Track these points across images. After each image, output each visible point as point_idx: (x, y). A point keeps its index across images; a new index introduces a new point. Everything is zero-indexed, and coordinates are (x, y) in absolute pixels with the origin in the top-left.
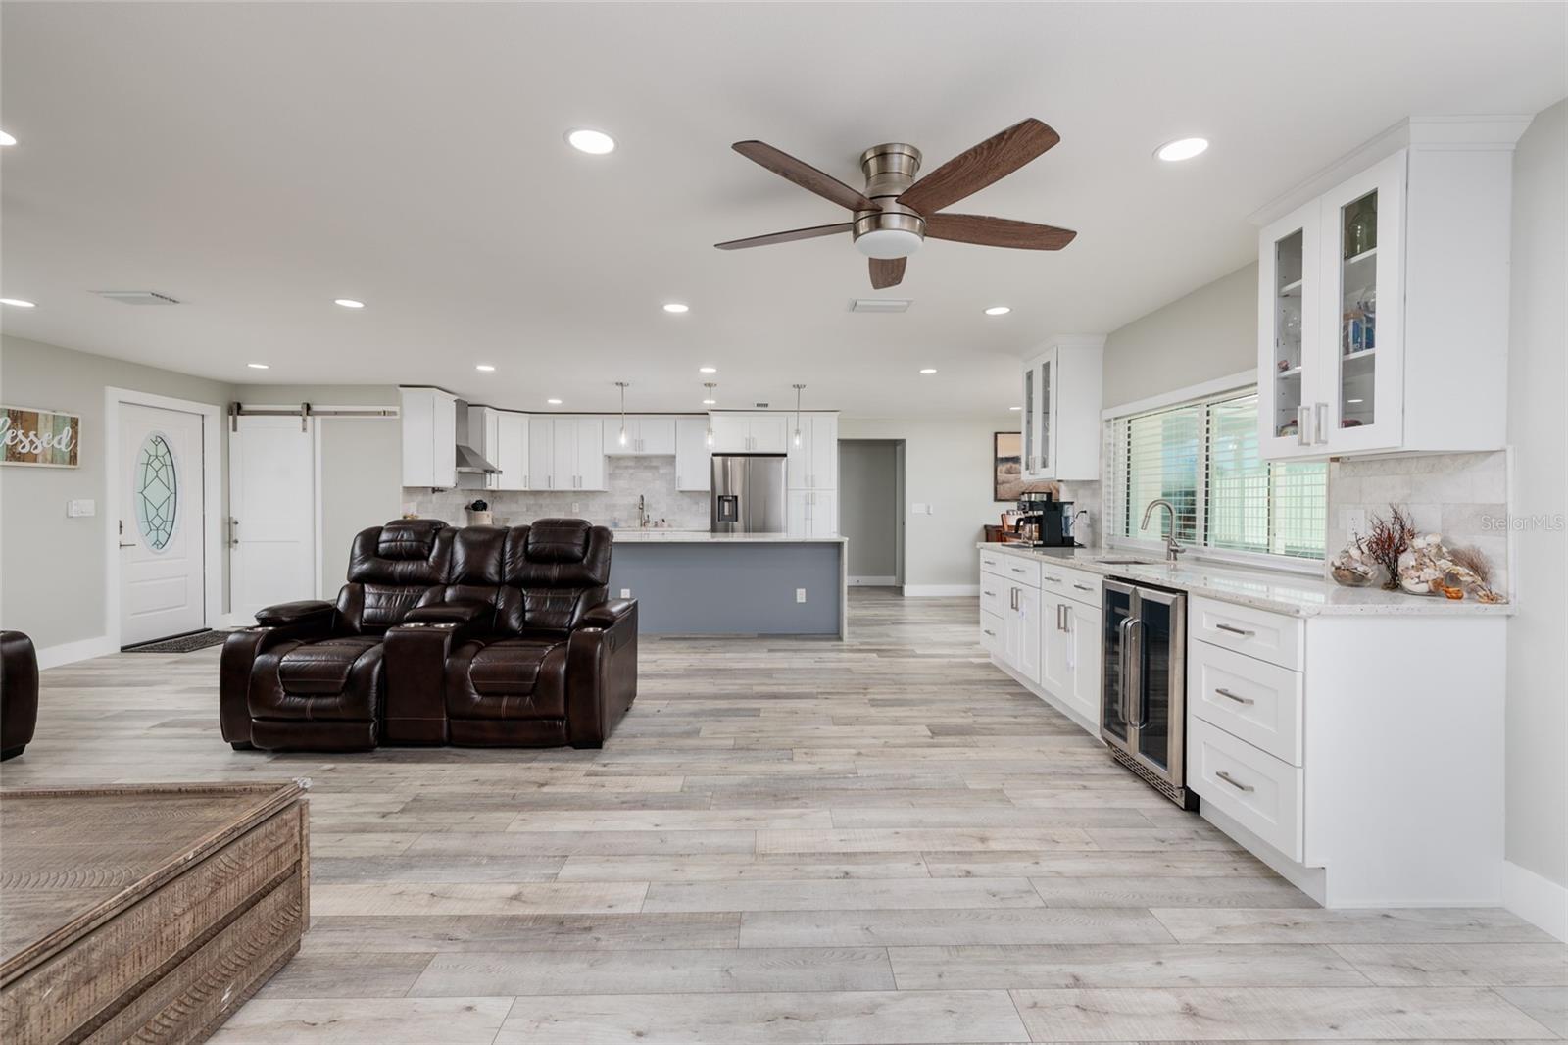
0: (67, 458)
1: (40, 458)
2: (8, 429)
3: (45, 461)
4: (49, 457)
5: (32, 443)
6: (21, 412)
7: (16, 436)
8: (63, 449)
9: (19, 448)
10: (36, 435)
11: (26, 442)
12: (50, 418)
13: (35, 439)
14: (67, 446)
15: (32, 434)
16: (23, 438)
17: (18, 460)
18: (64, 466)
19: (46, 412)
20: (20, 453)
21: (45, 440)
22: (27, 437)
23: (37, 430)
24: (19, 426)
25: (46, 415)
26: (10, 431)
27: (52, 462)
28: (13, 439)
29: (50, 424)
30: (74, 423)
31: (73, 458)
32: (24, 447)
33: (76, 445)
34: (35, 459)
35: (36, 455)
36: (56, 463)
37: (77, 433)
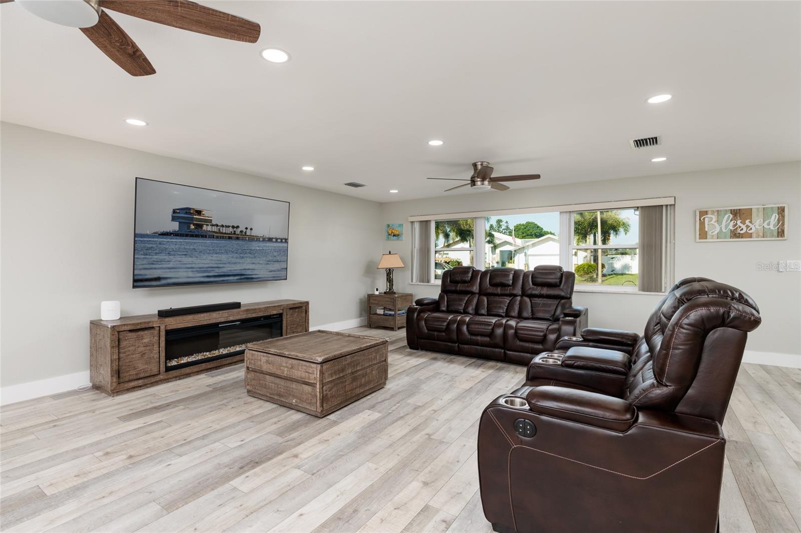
0: (776, 234)
1: (754, 235)
2: (731, 221)
3: (758, 236)
4: (761, 234)
5: (747, 227)
6: (740, 210)
7: (737, 224)
8: (772, 228)
9: (739, 231)
10: (751, 222)
11: (743, 227)
12: (761, 210)
13: (750, 224)
14: (774, 226)
15: (747, 222)
16: (741, 225)
17: (739, 237)
18: (773, 239)
19: (757, 207)
20: (739, 233)
21: (756, 224)
22: (744, 224)
23: (751, 219)
24: (738, 218)
25: (758, 209)
26: (733, 222)
27: (763, 237)
28: (734, 226)
29: (761, 214)
30: (781, 211)
31: (781, 233)
32: (742, 229)
33: (783, 224)
34: (750, 236)
35: (751, 233)
36: (767, 237)
37: (783, 217)
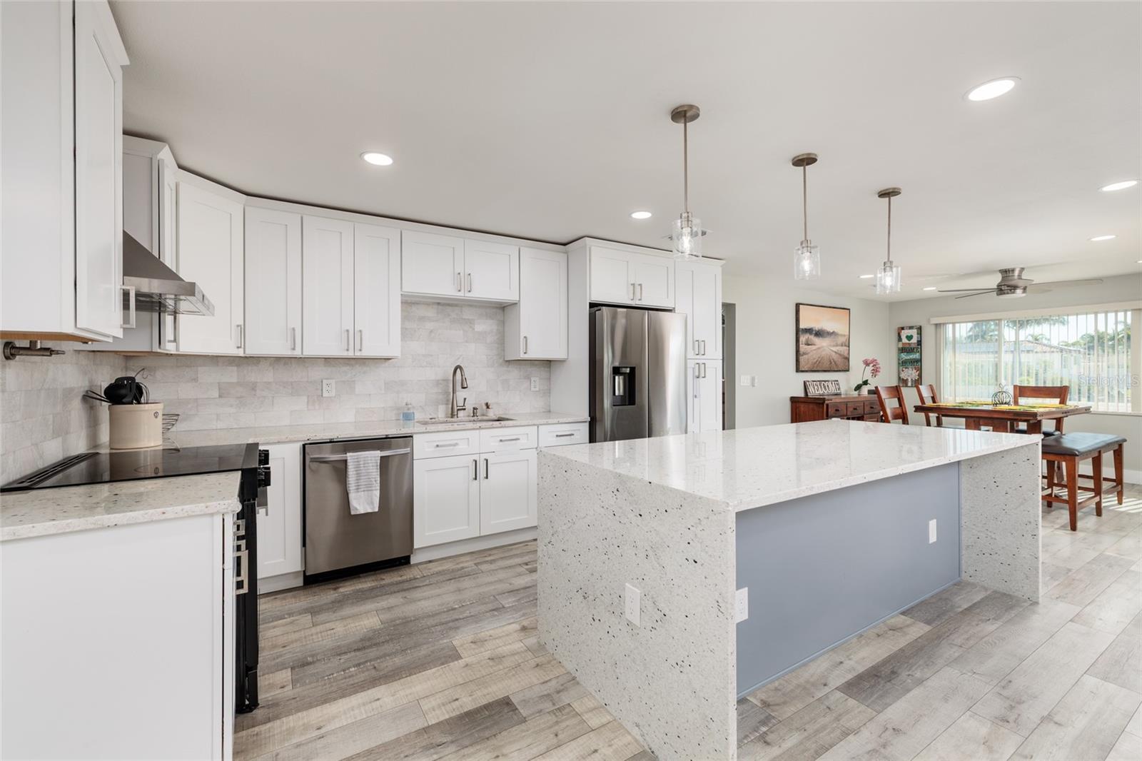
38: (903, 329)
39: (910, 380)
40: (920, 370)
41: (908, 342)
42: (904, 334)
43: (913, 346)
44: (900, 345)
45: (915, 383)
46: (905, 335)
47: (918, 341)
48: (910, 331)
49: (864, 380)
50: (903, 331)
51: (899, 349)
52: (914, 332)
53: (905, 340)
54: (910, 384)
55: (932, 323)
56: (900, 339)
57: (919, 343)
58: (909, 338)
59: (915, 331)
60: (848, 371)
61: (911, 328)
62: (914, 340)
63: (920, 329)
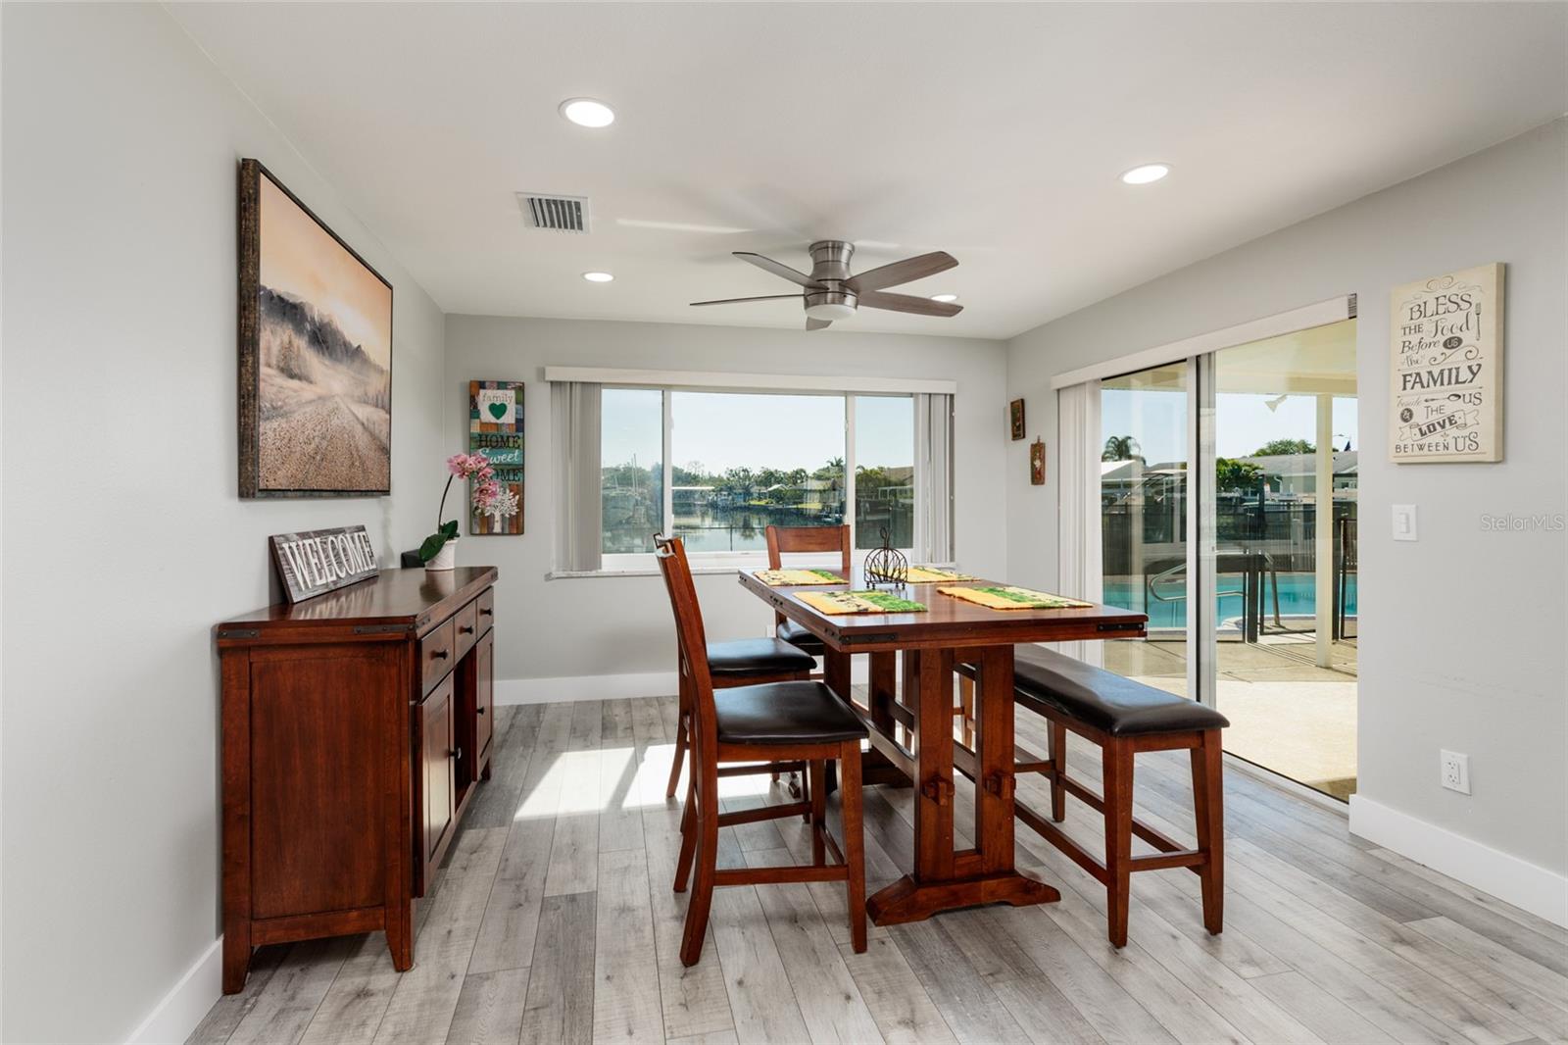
38: (482, 385)
39: (497, 517)
40: (519, 491)
41: (493, 420)
42: (486, 398)
43: (505, 432)
44: (476, 429)
45: (511, 524)
46: (489, 403)
47: (517, 420)
48: (500, 393)
49: (445, 521)
50: (482, 392)
51: (472, 438)
52: (508, 397)
53: (487, 416)
54: (497, 528)
55: (547, 379)
56: (474, 412)
57: (520, 424)
58: (498, 410)
59: (512, 394)
60: (387, 492)
61: (502, 385)
62: (509, 418)
63: (520, 389)
